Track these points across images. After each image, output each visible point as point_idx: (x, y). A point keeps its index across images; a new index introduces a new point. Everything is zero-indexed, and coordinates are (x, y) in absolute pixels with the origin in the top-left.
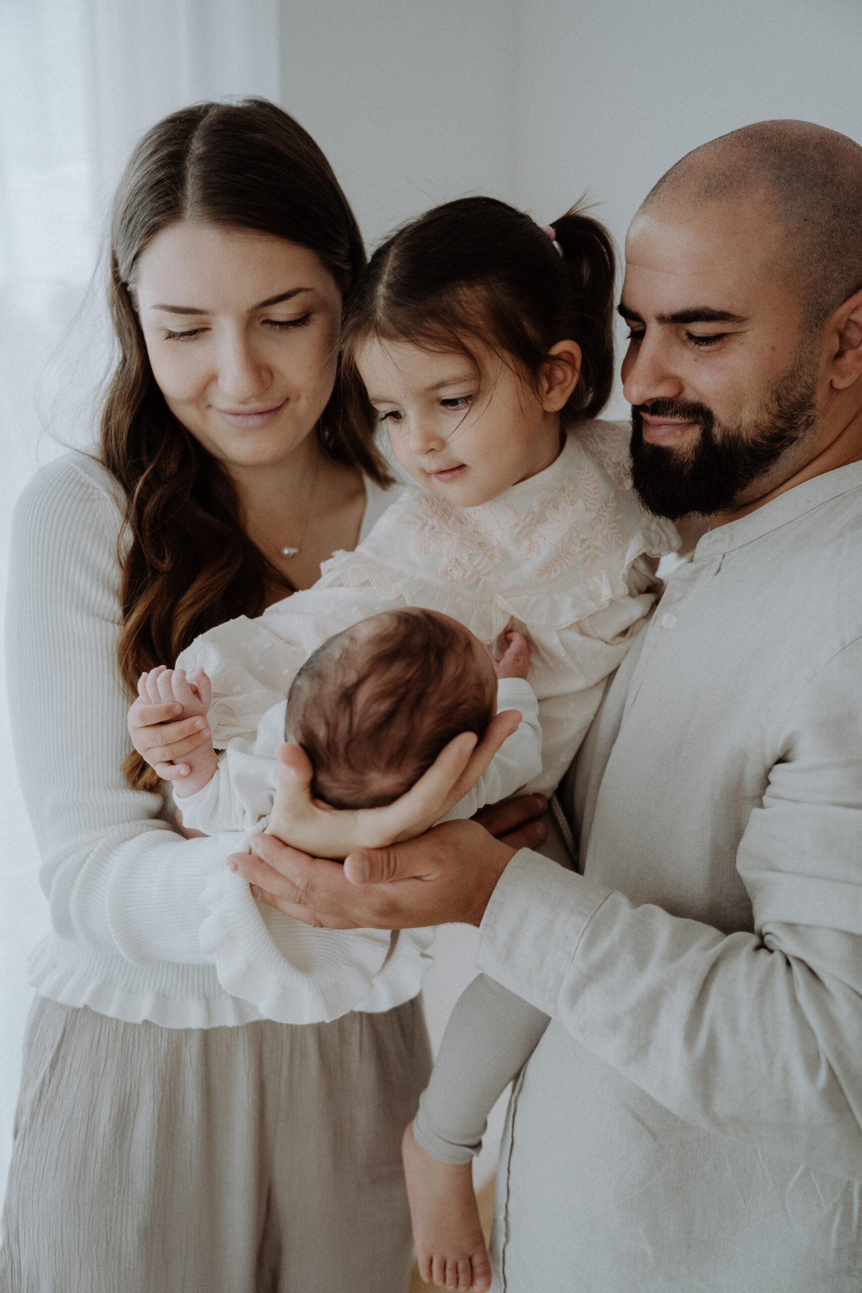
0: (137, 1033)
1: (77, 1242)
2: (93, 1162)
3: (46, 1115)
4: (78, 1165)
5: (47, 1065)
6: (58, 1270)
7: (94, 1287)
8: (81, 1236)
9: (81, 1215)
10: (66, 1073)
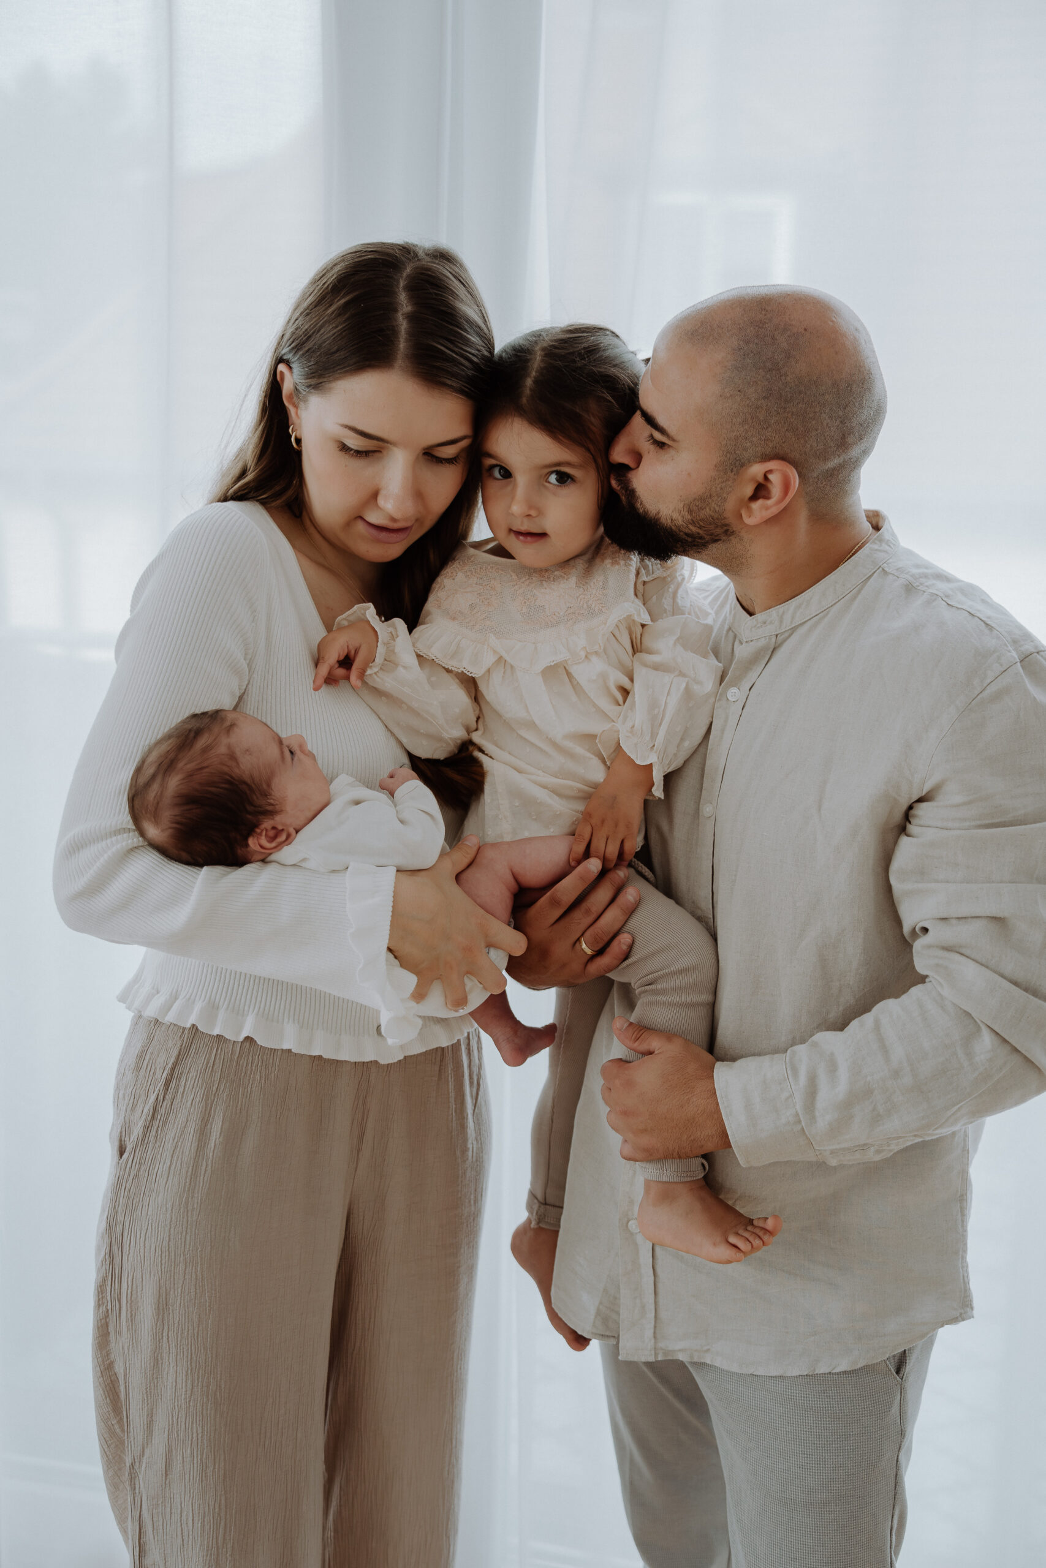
0: (250, 1058)
1: (183, 1243)
2: (203, 1173)
3: (160, 1128)
4: (189, 1174)
5: (160, 1085)
6: (163, 1270)
7: (198, 1288)
8: (188, 1238)
9: (189, 1219)
10: (181, 1090)
